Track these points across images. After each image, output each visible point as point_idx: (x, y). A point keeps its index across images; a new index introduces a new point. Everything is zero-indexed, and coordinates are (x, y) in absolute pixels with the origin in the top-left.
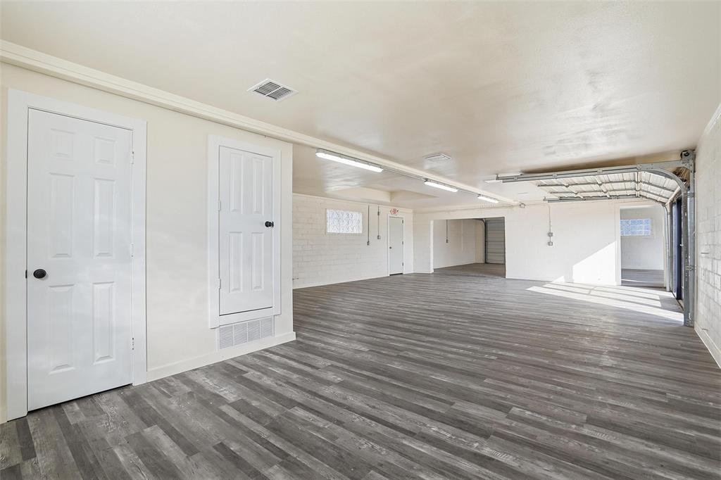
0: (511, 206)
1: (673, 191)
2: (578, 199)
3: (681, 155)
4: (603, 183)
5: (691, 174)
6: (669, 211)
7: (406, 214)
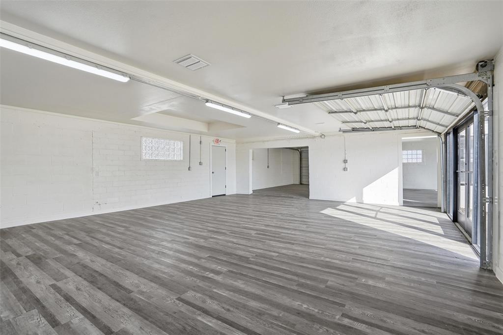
0: (314, 137)
1: (458, 116)
2: (367, 129)
3: (477, 66)
4: (389, 109)
5: (489, 88)
6: (443, 141)
7: (229, 144)
